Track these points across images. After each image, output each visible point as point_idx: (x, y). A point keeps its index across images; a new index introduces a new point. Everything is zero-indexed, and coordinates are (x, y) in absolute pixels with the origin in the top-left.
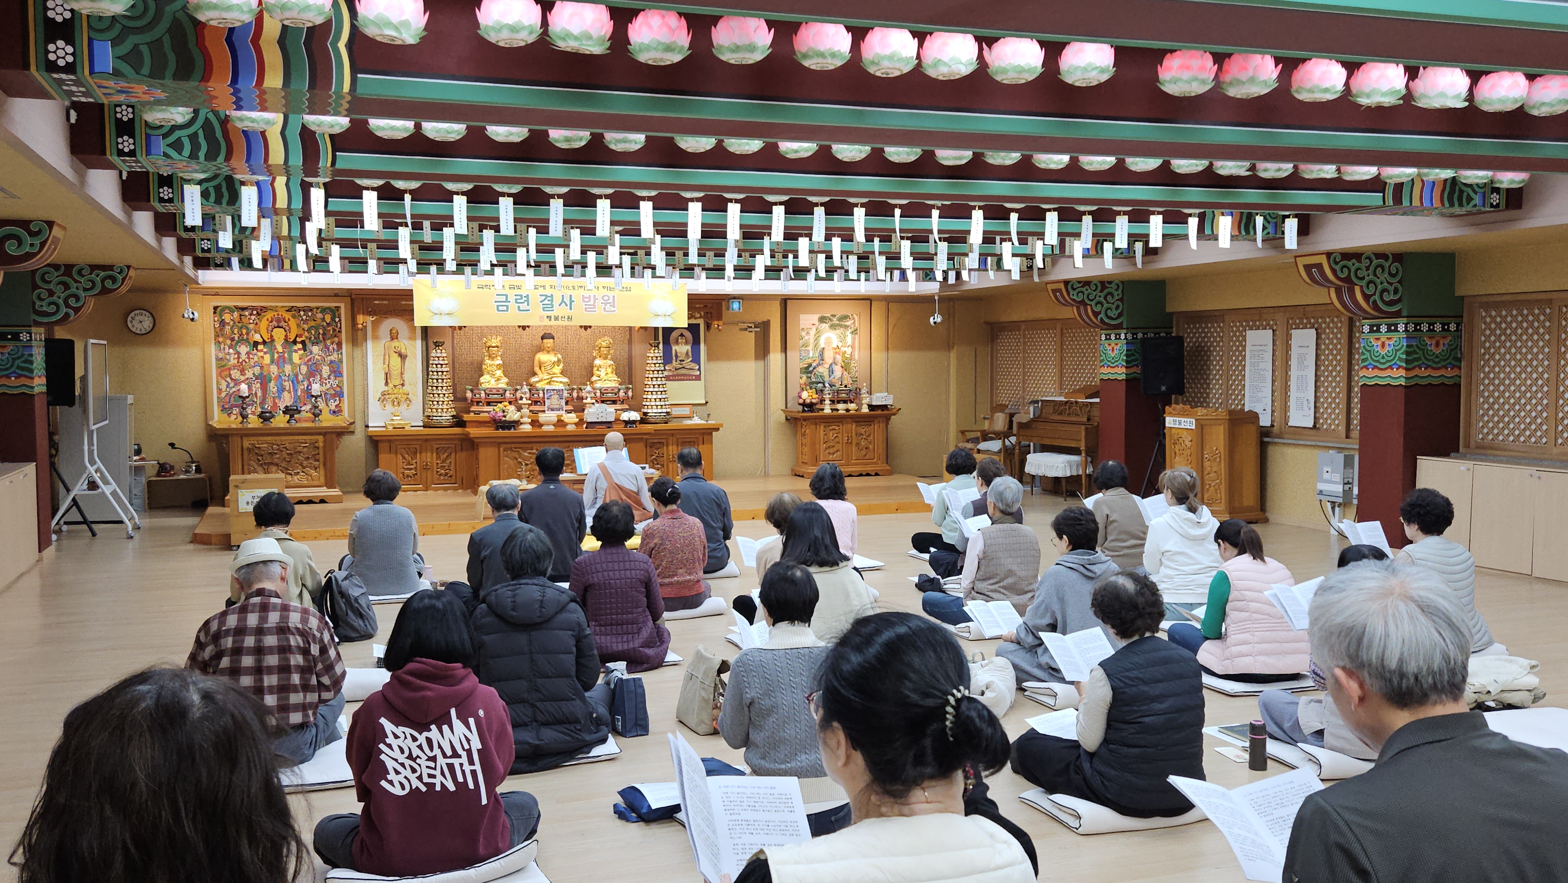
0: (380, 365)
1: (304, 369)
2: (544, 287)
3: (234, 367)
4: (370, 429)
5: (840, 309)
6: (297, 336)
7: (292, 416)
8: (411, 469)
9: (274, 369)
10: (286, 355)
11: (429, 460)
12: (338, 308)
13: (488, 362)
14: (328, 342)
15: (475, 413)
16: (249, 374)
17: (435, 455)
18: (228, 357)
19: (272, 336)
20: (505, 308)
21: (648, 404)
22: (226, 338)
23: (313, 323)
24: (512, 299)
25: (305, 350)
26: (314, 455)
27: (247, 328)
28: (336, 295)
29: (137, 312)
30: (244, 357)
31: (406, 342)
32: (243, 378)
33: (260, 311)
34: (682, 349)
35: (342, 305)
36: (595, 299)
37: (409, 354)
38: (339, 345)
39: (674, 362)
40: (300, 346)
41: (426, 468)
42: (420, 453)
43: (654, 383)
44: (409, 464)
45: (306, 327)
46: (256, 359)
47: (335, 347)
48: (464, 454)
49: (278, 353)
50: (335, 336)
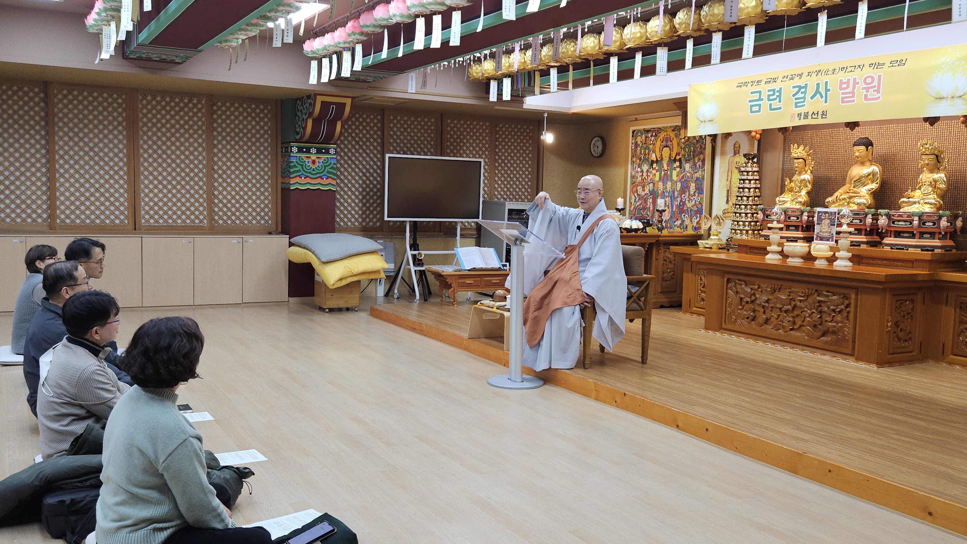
1: (679, 186)
3: (640, 183)
9: (661, 185)
10: (669, 173)
14: (696, 160)
16: (647, 191)
18: (637, 175)
19: (662, 155)
20: (758, 108)
22: (637, 158)
24: (765, 95)
25: (681, 168)
27: (649, 148)
29: (596, 139)
30: (645, 174)
32: (643, 194)
33: (656, 132)
38: (703, 161)
40: (678, 164)
45: (683, 145)
47: (700, 164)
49: (664, 170)
50: (701, 153)
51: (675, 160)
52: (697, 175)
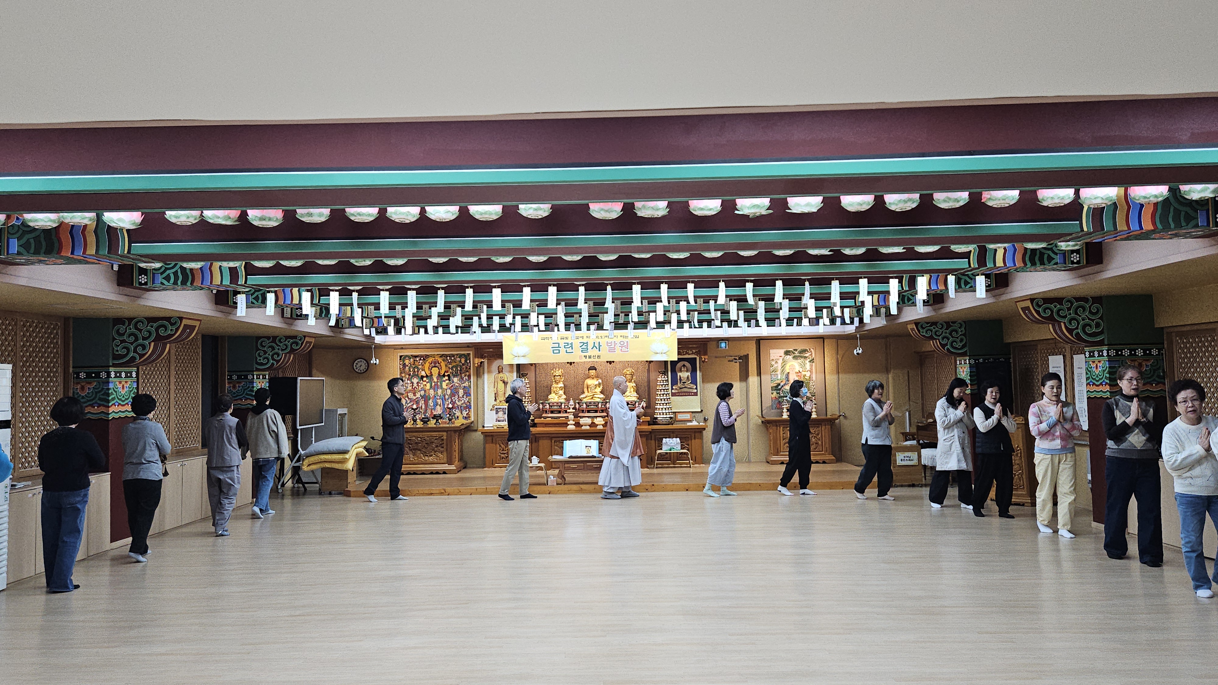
0: (493, 389)
1: (449, 392)
2: (583, 337)
3: (410, 391)
4: (485, 428)
5: (800, 345)
6: (445, 372)
7: (437, 420)
9: (432, 392)
10: (439, 384)
12: (469, 354)
13: (554, 385)
14: (463, 375)
15: (544, 418)
16: (418, 395)
18: (407, 385)
19: (431, 372)
20: (558, 351)
21: (657, 411)
22: (406, 374)
23: (454, 364)
24: (562, 345)
25: (450, 380)
26: (441, 444)
27: (418, 368)
28: (468, 347)
29: (359, 360)
30: (415, 385)
31: (507, 374)
32: (414, 398)
33: (425, 357)
34: (684, 375)
35: (471, 353)
36: (615, 344)
37: (509, 382)
38: (469, 376)
39: (679, 383)
40: (447, 378)
43: (662, 398)
45: (450, 366)
46: (422, 386)
47: (467, 378)
49: (434, 382)
50: (467, 372)
51: (444, 376)
52: (465, 385)
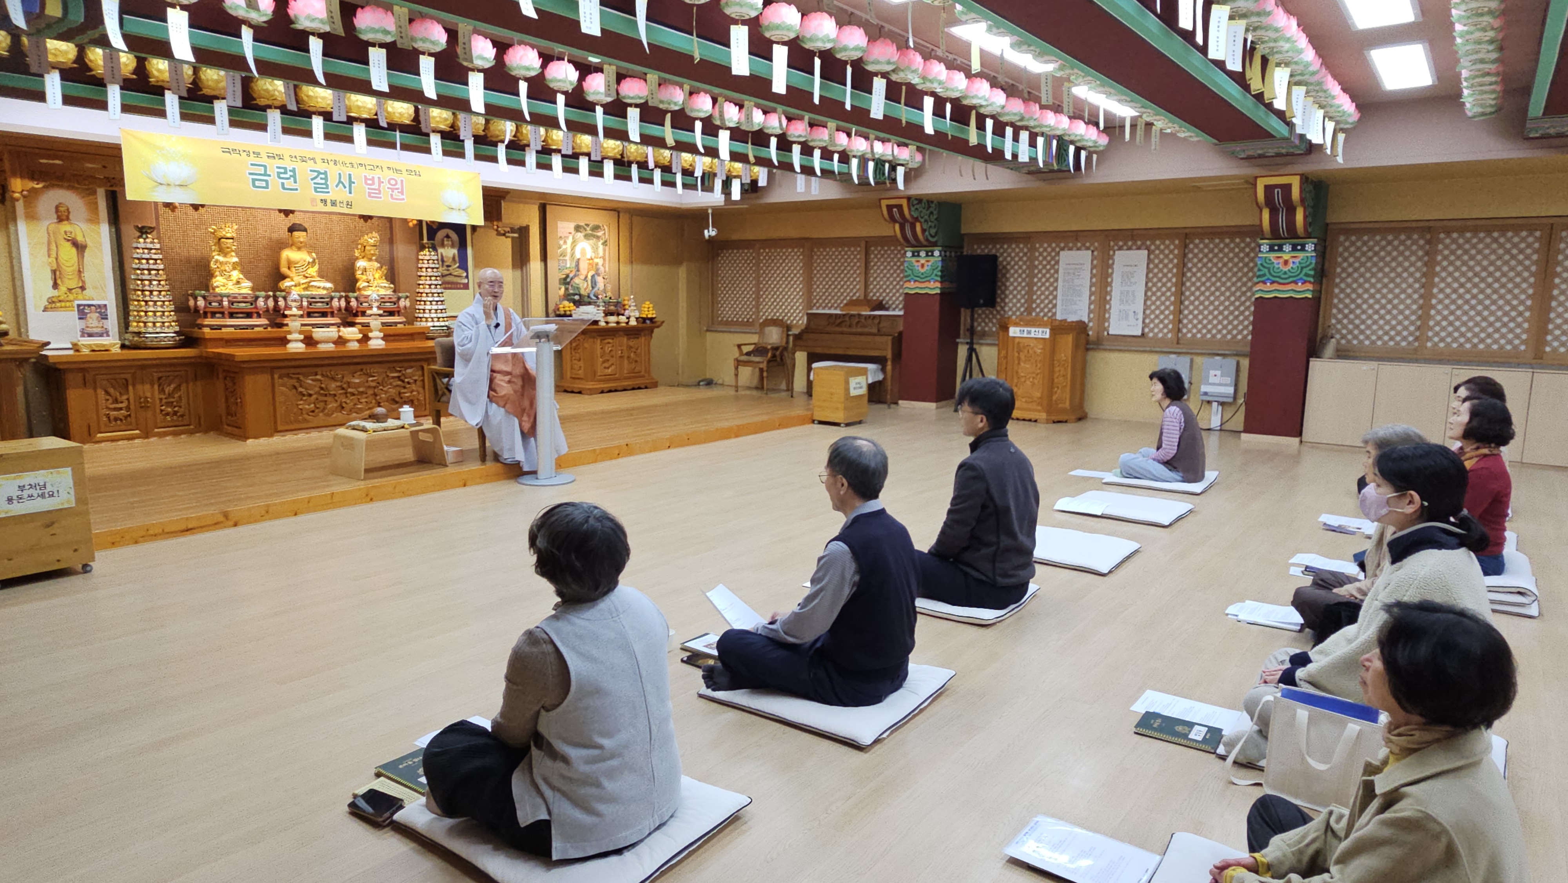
0: (45, 258)
2: (314, 160)
5: (594, 216)
8: (121, 409)
11: (149, 395)
13: (218, 259)
15: (212, 327)
17: (156, 387)
20: (264, 184)
21: (421, 315)
24: (272, 171)
31: (83, 226)
34: (448, 252)
36: (380, 182)
37: (89, 243)
41: (144, 405)
42: (134, 385)
43: (427, 291)
44: (116, 401)
48: (199, 383)
